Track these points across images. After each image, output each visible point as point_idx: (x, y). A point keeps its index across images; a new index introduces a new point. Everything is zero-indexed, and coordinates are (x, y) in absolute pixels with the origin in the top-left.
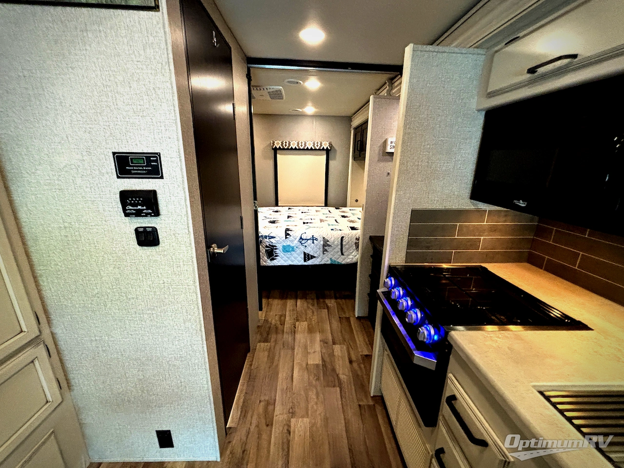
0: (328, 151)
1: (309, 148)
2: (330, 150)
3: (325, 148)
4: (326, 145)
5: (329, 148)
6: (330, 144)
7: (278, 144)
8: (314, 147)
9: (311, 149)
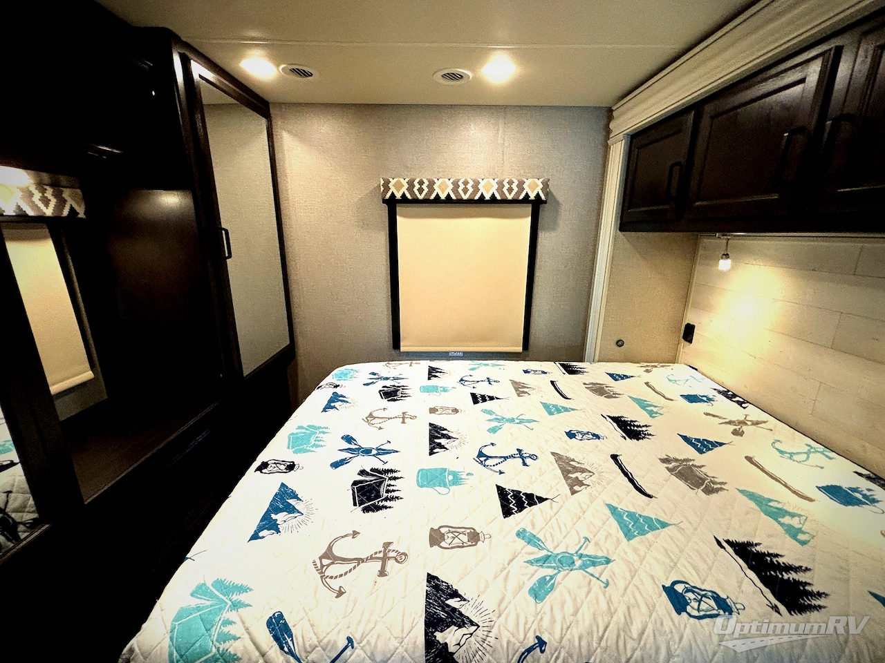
0: (536, 205)
1: (487, 197)
2: (545, 202)
3: (532, 197)
4: (533, 189)
5: (543, 198)
6: (546, 185)
7: (399, 185)
8: (502, 193)
9: (493, 200)
